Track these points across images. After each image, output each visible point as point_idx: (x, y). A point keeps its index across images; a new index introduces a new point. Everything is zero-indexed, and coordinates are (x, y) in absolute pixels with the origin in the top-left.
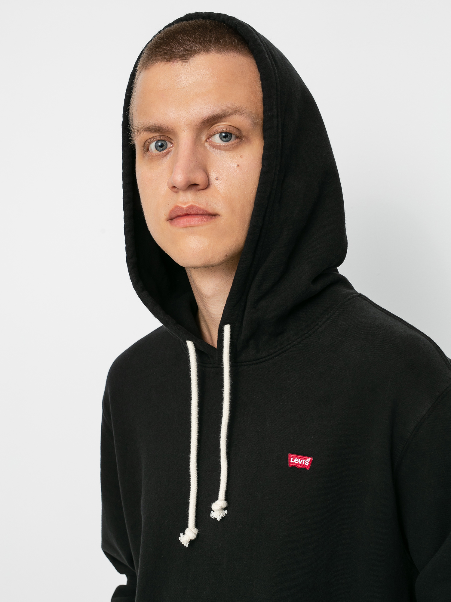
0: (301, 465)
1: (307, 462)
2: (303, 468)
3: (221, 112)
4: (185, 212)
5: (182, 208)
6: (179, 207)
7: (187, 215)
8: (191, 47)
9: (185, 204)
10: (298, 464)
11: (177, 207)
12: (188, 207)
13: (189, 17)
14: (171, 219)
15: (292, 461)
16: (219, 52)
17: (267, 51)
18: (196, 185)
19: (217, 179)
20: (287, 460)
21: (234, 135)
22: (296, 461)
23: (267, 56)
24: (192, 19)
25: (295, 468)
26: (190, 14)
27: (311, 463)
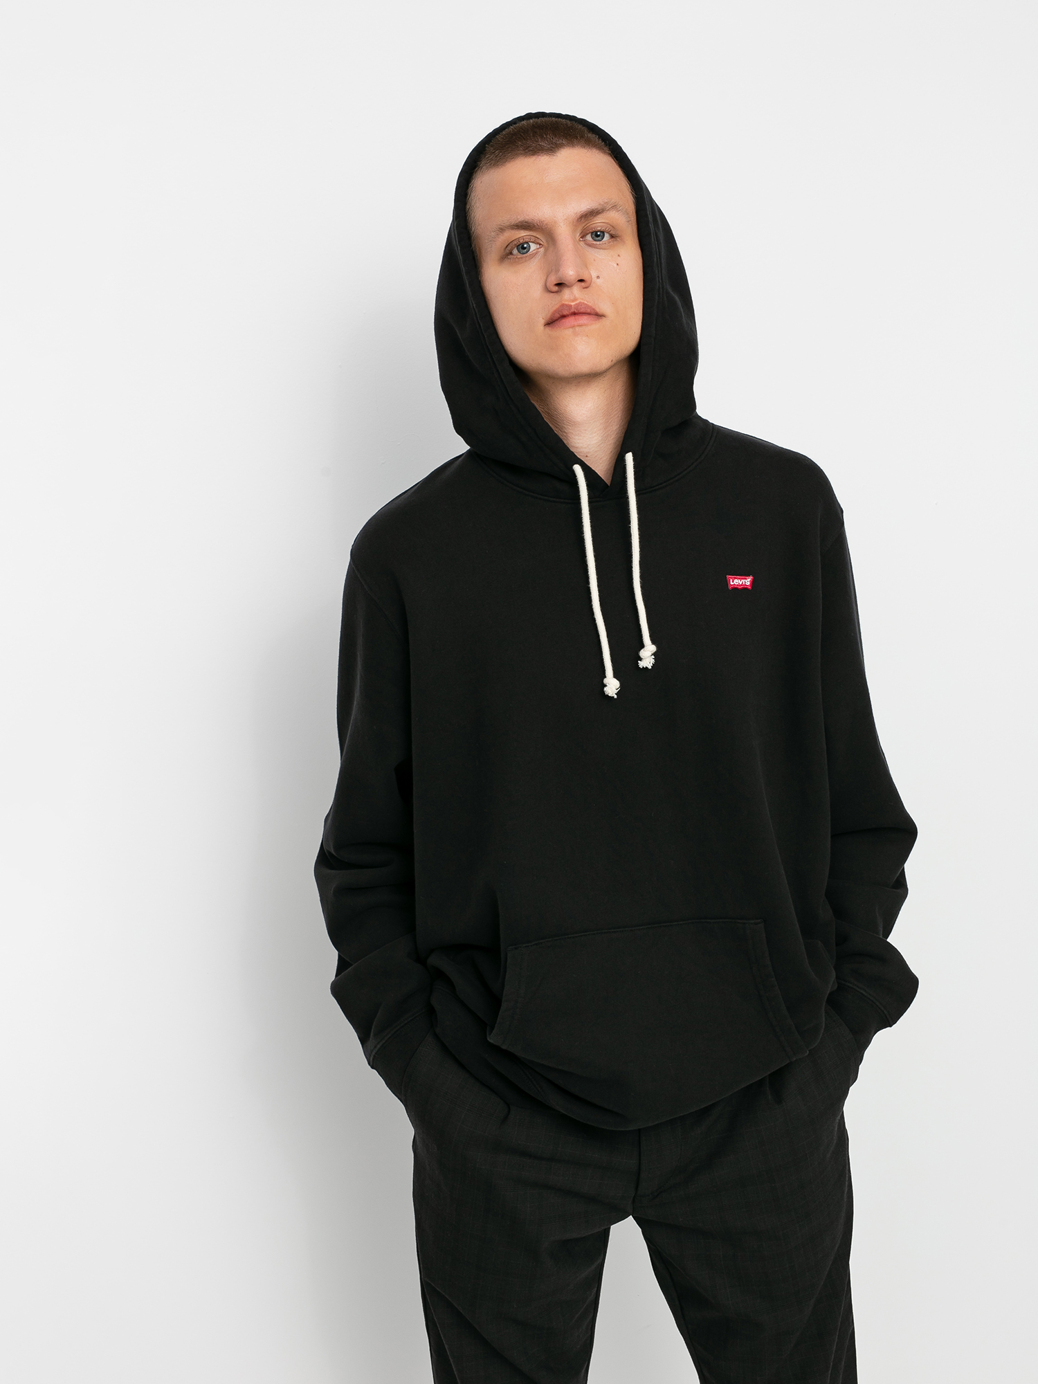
0: (742, 585)
1: (747, 582)
2: (745, 589)
3: (600, 207)
4: (572, 310)
5: (569, 306)
6: (566, 305)
7: (574, 314)
9: (573, 301)
10: (739, 585)
11: (563, 305)
12: (576, 304)
14: (550, 323)
15: (732, 583)
18: (582, 281)
19: (598, 277)
20: (727, 583)
21: (607, 233)
22: (736, 582)
25: (735, 589)
27: (753, 582)
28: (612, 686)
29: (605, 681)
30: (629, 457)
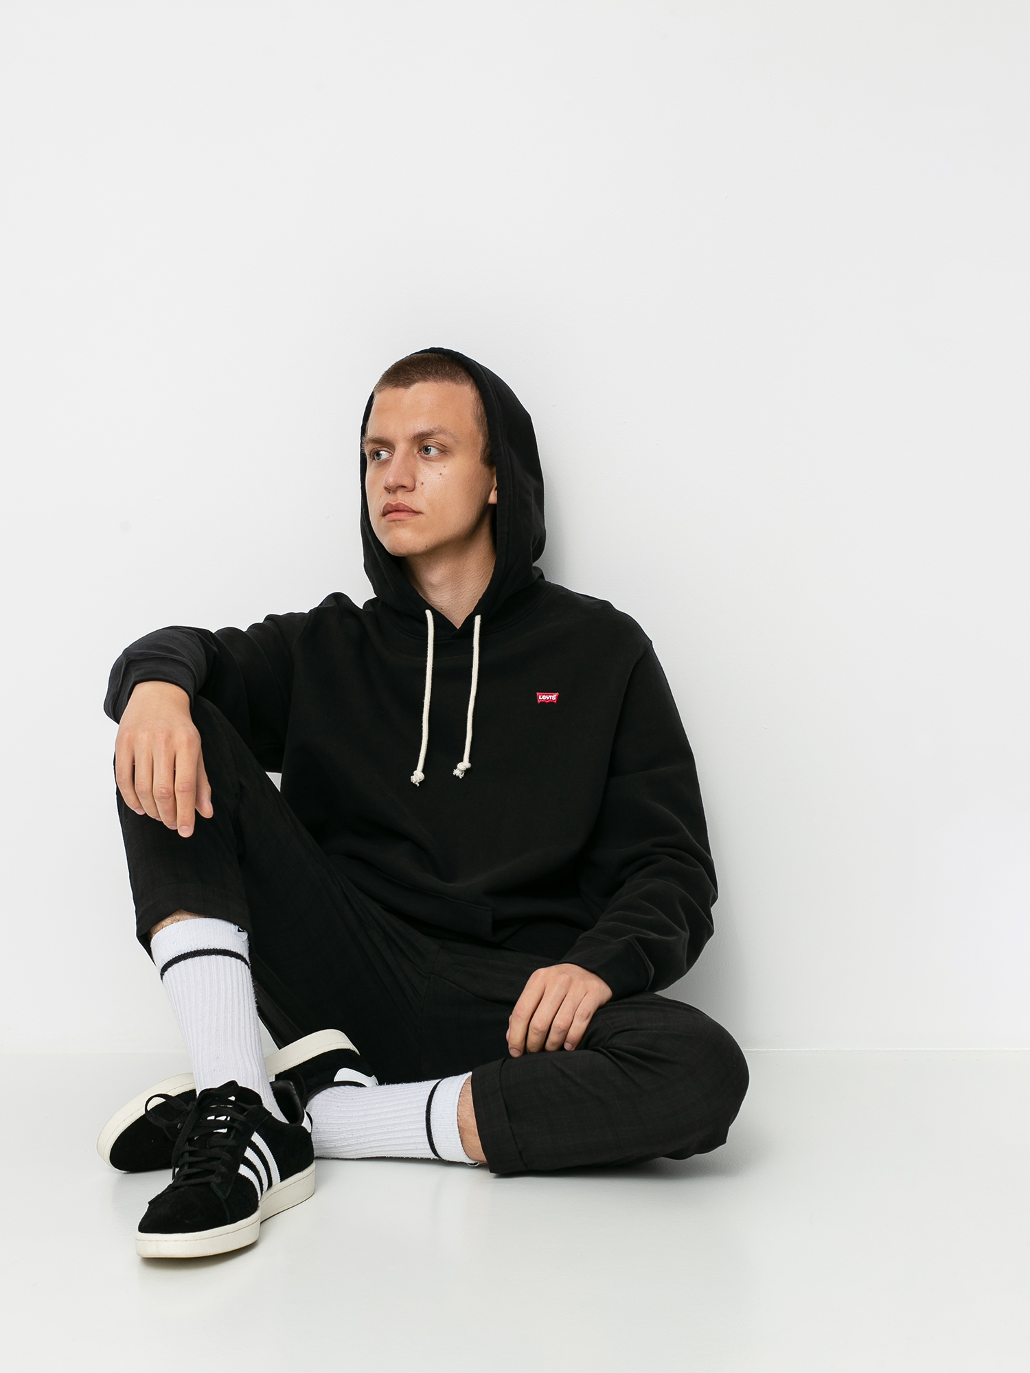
0: (548, 700)
1: (554, 697)
2: (551, 703)
3: (429, 432)
4: (394, 508)
5: (391, 505)
7: (395, 511)
8: (413, 377)
9: (394, 501)
10: (546, 700)
11: (388, 504)
12: (397, 504)
13: (432, 350)
14: (384, 514)
15: (540, 698)
16: (436, 381)
17: (492, 389)
18: (404, 487)
19: (421, 484)
20: (536, 698)
22: (543, 697)
23: (492, 394)
24: (435, 353)
25: (544, 703)
26: (434, 348)
27: (557, 698)
28: (418, 776)
29: (415, 772)
30: (478, 619)
